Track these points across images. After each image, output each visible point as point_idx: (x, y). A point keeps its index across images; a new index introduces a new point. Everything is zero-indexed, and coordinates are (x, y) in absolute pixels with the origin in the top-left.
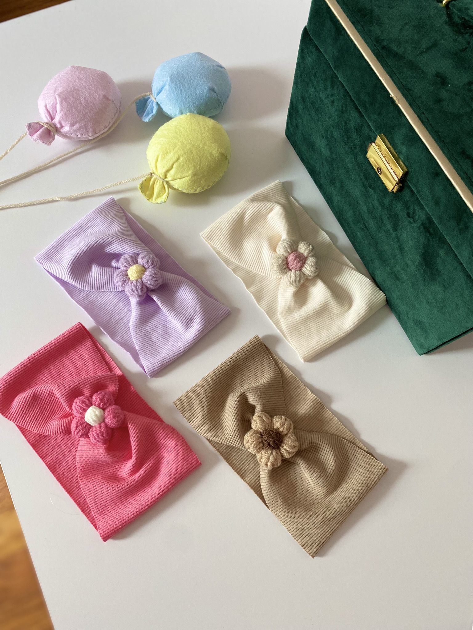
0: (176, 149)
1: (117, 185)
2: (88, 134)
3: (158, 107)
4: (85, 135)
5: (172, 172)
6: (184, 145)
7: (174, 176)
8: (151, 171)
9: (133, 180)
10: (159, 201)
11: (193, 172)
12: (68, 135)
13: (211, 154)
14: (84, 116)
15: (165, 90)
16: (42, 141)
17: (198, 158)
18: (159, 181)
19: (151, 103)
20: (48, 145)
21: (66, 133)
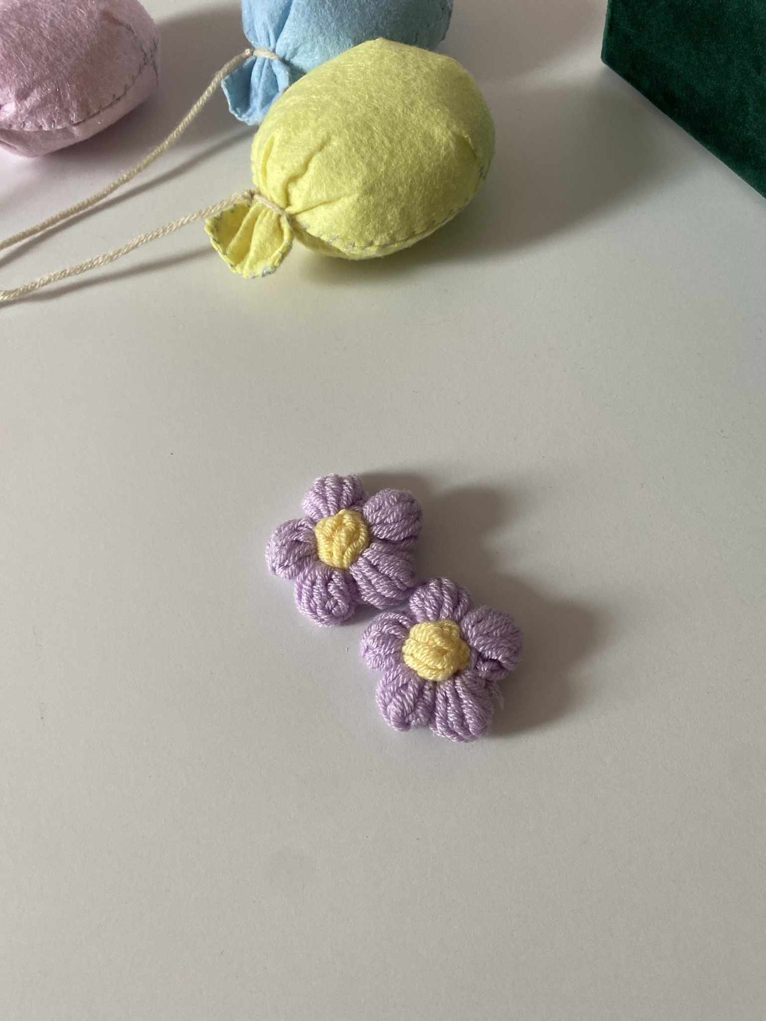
8: (249, 188)
12: (14, 128)
14: (52, 66)
18: (268, 215)
21: (11, 126)
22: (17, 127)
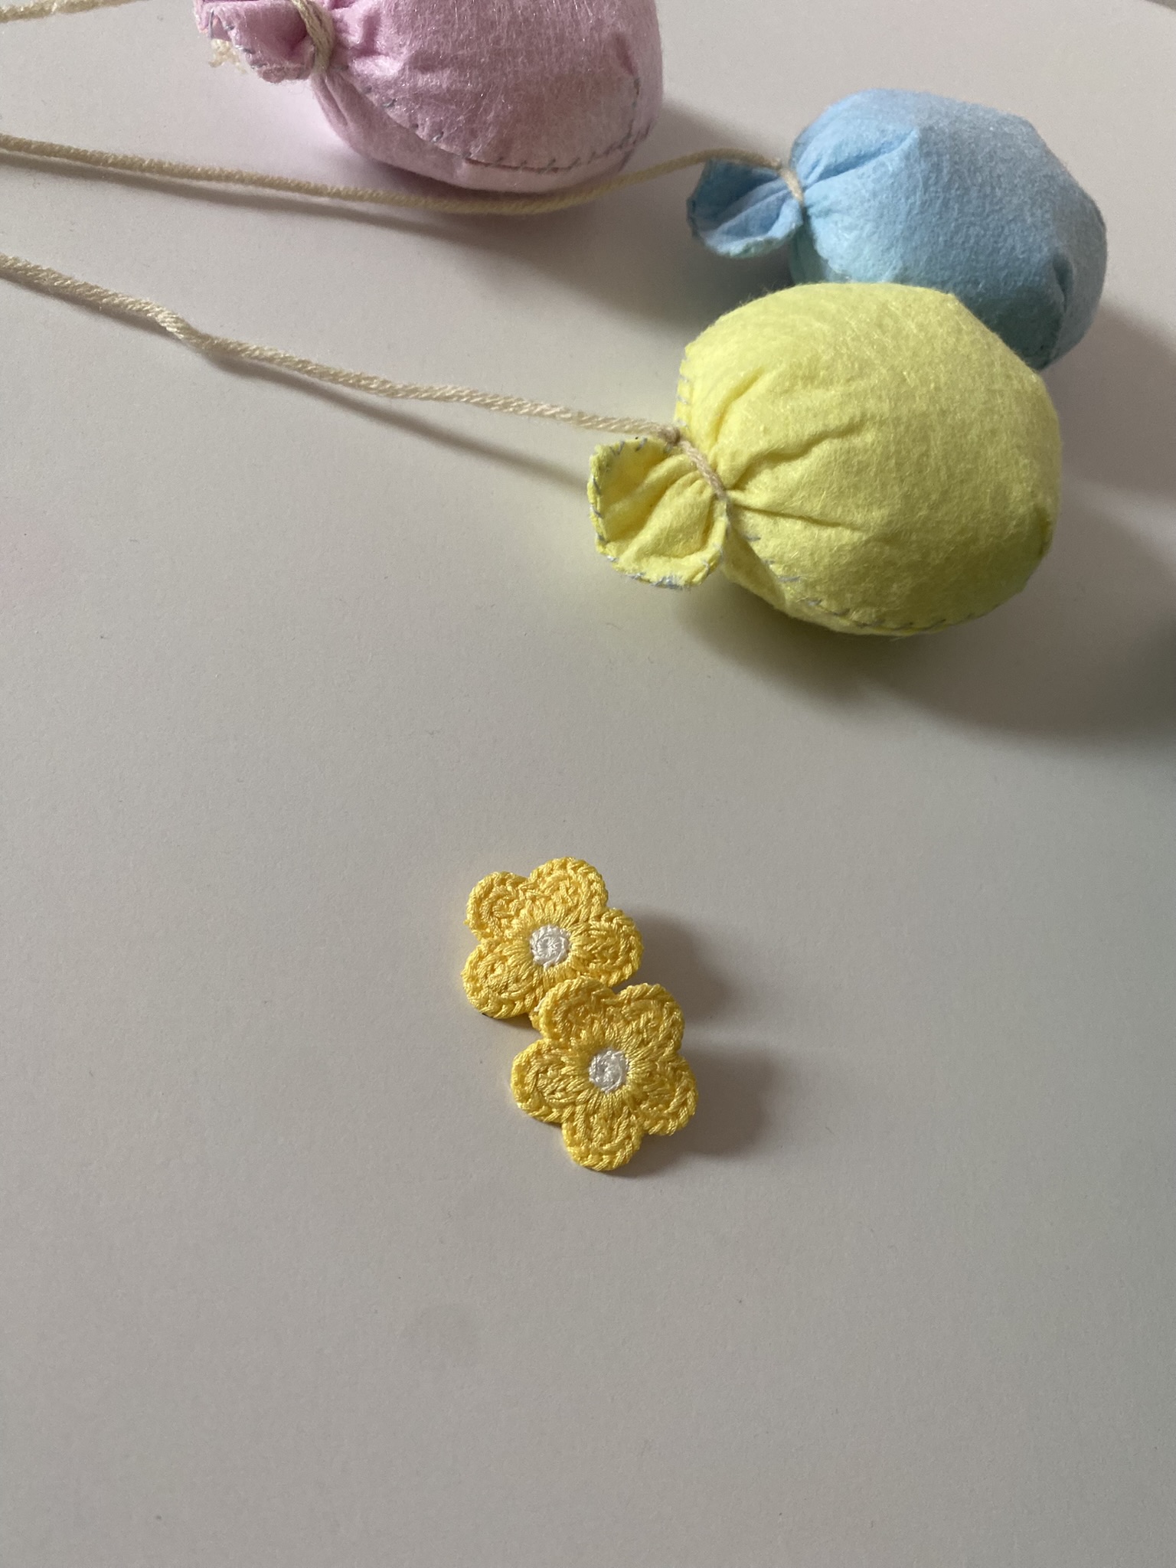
0: (861, 384)
1: (491, 405)
2: (466, 143)
3: (801, 223)
4: (450, 140)
5: (794, 472)
6: (903, 390)
7: (791, 496)
8: (681, 426)
9: (581, 419)
10: (657, 569)
11: (890, 523)
12: (374, 98)
13: (1001, 494)
14: (497, 55)
15: (875, 170)
16: (245, 40)
17: (943, 474)
18: (698, 483)
19: (772, 198)
20: (267, 76)
21: (369, 90)
22: (378, 100)
